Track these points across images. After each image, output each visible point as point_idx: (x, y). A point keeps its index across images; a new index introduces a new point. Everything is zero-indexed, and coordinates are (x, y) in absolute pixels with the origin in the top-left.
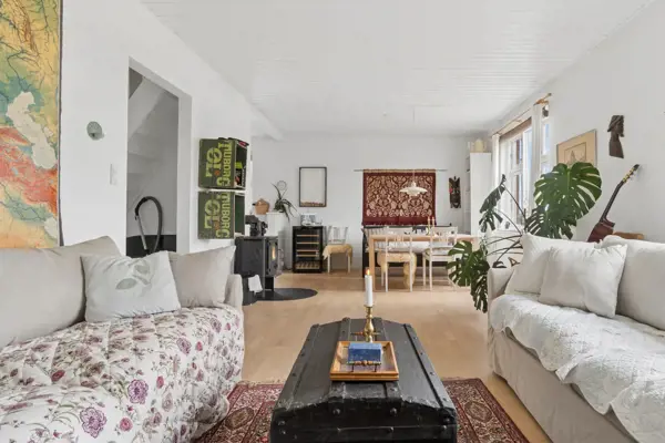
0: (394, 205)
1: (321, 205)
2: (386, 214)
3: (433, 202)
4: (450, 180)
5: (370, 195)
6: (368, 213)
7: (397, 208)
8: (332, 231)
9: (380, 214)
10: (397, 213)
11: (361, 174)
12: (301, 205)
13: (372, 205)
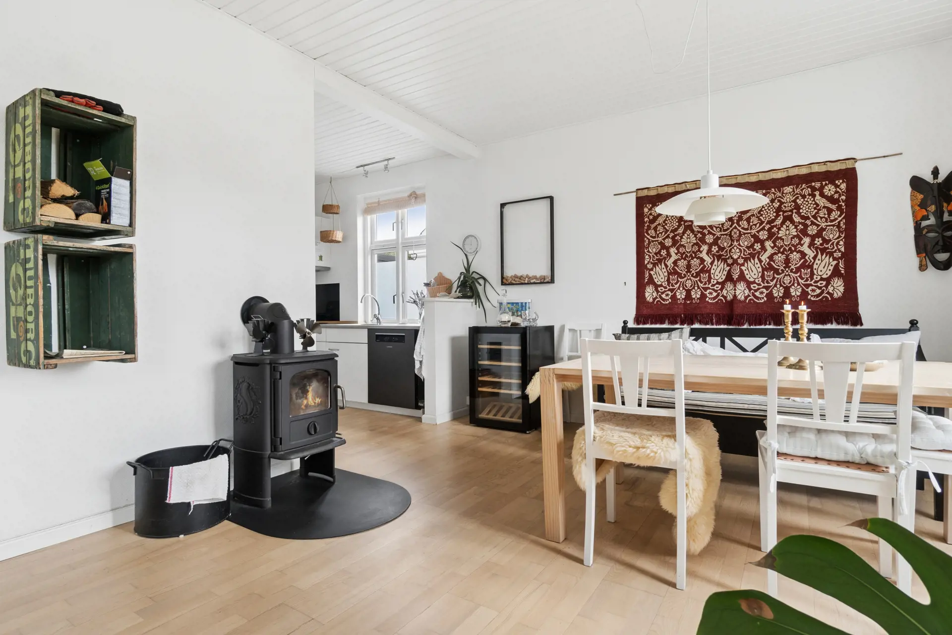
0: (719, 272)
1: (542, 281)
2: (696, 295)
3: (850, 257)
4: (916, 183)
5: (653, 249)
6: (650, 293)
7: (729, 278)
8: (567, 337)
9: (681, 295)
10: (728, 292)
11: (632, 200)
12: (504, 281)
13: (660, 275)
